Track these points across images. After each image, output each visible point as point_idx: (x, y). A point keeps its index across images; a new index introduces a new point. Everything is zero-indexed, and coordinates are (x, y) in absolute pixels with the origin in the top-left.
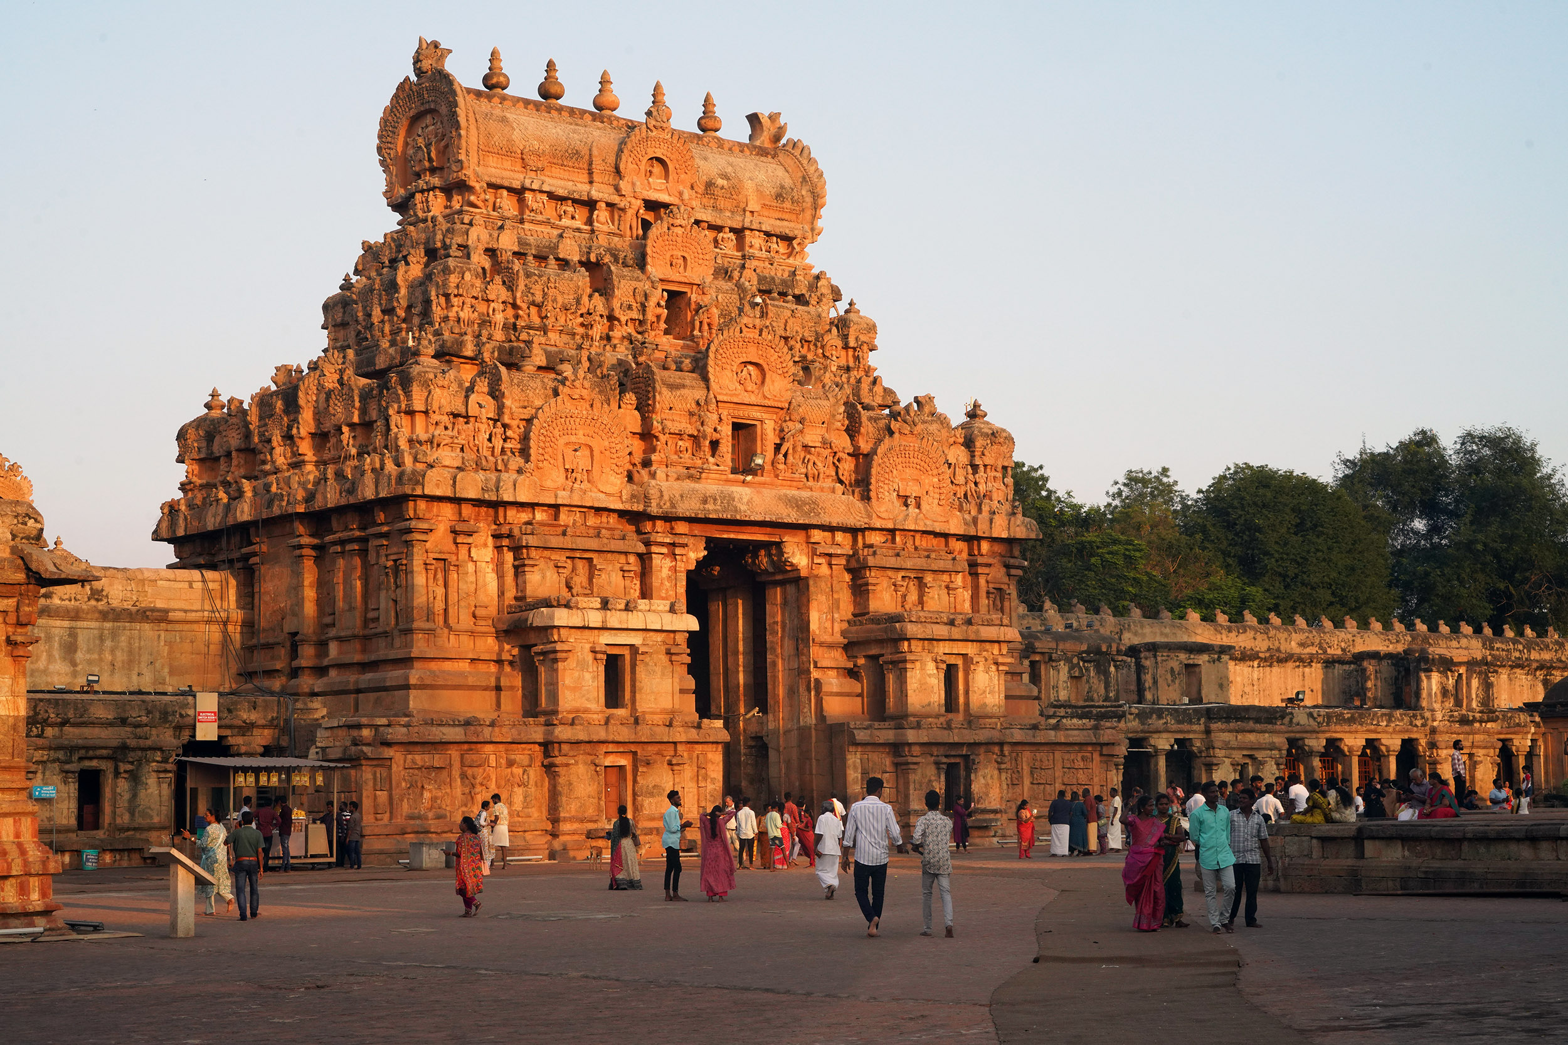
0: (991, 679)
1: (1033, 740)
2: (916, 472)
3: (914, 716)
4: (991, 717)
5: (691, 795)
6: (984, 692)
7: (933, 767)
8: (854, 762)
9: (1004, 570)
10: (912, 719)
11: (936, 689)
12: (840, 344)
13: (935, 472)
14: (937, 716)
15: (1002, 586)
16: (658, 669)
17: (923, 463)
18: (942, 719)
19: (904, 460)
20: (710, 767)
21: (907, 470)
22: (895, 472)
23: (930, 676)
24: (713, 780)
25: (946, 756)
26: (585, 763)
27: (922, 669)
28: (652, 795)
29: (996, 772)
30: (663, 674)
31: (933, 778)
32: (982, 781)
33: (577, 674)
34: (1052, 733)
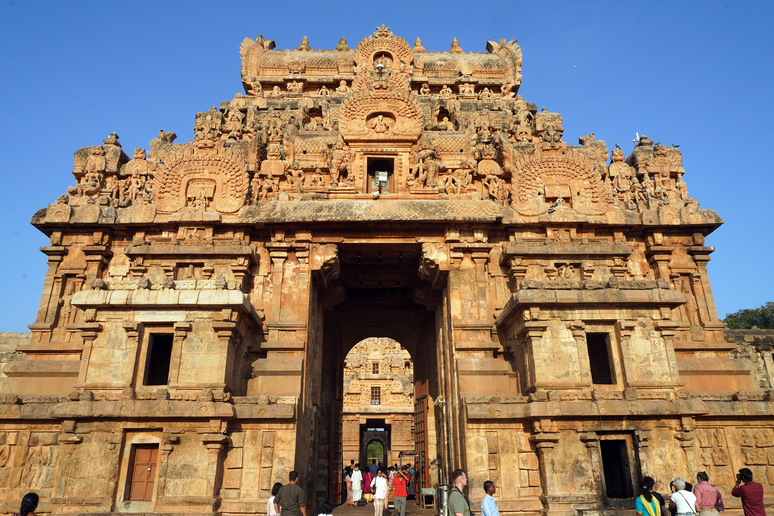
0: (654, 345)
1: (731, 413)
2: (564, 178)
3: (545, 387)
4: (660, 387)
5: (251, 477)
6: (647, 359)
7: (581, 445)
8: (477, 442)
9: (689, 257)
10: (542, 390)
11: (575, 358)
12: (529, 131)
13: (585, 176)
14: (579, 387)
15: (689, 271)
16: (204, 346)
17: (568, 170)
18: (586, 390)
19: (547, 169)
20: (279, 446)
21: (553, 177)
22: (538, 179)
23: (565, 344)
24: (282, 461)
25: (599, 433)
26: (100, 440)
27: (553, 337)
28: (179, 475)
29: (679, 451)
30: (209, 349)
31: (581, 458)
32: (659, 461)
33: (105, 351)
34: (762, 405)
